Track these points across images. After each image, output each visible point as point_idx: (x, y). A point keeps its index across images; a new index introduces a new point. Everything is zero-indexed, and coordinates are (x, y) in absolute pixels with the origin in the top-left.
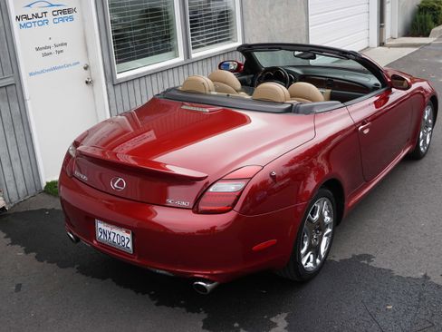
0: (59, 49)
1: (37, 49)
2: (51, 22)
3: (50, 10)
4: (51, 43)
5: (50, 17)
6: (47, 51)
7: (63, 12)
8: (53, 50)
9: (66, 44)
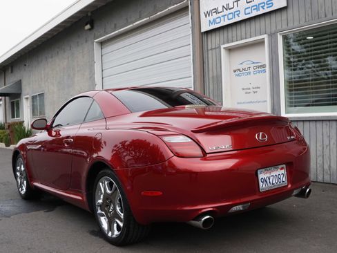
0: (255, 90)
1: (243, 89)
2: (252, 74)
3: (252, 66)
4: (250, 86)
5: (252, 70)
6: (248, 91)
7: (260, 67)
8: (251, 91)
9: (259, 88)
